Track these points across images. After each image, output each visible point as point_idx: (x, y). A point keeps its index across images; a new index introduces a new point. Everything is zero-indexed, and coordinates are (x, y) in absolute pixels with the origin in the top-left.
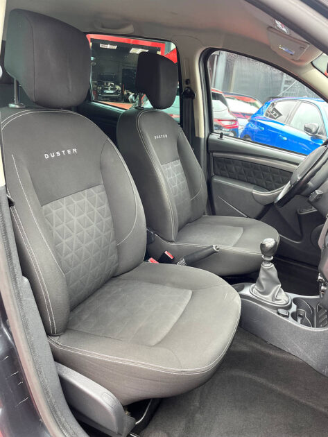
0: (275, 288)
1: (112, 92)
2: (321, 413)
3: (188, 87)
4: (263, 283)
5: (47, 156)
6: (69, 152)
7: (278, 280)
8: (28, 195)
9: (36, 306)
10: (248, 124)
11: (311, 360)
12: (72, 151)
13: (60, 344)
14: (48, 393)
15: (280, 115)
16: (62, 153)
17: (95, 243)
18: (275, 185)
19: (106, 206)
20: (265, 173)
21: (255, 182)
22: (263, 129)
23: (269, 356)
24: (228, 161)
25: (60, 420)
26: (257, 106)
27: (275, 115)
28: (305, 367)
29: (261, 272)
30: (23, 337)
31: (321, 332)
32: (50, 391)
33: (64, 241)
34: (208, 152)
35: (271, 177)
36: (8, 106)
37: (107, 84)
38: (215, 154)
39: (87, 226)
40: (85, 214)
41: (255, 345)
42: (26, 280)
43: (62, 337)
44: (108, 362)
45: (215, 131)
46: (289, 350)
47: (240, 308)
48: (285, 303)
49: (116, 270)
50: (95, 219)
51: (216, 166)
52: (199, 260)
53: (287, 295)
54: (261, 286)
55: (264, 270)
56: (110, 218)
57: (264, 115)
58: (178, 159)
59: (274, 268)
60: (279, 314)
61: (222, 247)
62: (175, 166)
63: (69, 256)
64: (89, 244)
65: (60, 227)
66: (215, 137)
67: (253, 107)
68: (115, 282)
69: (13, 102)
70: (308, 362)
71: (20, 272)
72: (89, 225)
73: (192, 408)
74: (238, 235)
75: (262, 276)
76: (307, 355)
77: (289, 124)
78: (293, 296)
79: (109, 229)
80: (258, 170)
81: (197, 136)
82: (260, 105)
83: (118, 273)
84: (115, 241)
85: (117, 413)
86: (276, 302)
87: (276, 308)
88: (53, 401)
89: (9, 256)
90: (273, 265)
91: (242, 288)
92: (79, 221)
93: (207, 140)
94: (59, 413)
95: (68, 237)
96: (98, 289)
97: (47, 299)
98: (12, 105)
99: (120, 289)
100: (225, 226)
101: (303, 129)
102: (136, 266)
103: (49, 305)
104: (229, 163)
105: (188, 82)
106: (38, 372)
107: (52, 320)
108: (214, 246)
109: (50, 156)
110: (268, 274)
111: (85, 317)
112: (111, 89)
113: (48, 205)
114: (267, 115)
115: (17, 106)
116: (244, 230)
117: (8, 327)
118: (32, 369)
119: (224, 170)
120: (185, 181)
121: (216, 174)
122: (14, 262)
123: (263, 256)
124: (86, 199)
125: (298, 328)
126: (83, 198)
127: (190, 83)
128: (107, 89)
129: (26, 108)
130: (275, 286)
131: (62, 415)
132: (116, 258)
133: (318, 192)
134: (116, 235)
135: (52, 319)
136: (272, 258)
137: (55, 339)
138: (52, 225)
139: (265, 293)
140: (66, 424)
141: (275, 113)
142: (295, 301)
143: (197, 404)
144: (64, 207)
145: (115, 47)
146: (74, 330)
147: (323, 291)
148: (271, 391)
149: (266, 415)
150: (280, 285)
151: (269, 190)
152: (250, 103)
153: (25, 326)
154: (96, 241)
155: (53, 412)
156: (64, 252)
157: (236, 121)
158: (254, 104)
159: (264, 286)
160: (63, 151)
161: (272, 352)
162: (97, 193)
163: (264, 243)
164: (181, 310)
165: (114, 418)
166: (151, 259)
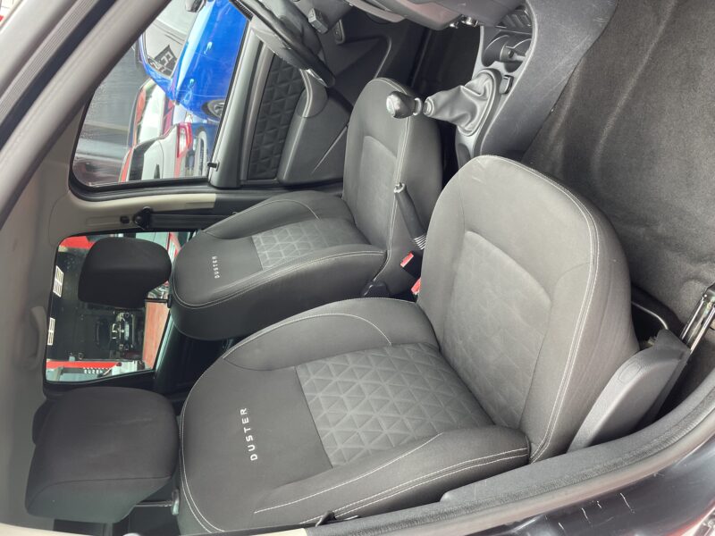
0: (466, 95)
1: (127, 327)
2: (666, 31)
3: (134, 219)
4: (457, 114)
5: (254, 457)
6: (246, 421)
7: (454, 90)
8: (317, 490)
9: (486, 481)
10: (184, 105)
11: (582, 44)
12: (245, 417)
13: (542, 442)
14: (615, 465)
15: (168, 49)
16: (248, 433)
17: (388, 381)
18: (296, 79)
19: (330, 363)
20: (276, 95)
21: (290, 112)
22: (192, 80)
23: (572, 112)
24: (255, 155)
25: (656, 447)
26: (152, 88)
27: (168, 57)
28: (592, 54)
29: (439, 117)
30: (531, 501)
31: (539, 28)
32: (613, 461)
33: (386, 431)
34: (240, 187)
35: (284, 85)
36: (175, 517)
37: (114, 335)
38: (243, 176)
39: (362, 393)
40: (343, 396)
41: (554, 132)
42: (446, 496)
43: (533, 439)
44: (574, 373)
45: (204, 174)
46: (564, 78)
47: (496, 158)
48: (489, 81)
49: (430, 347)
50: (350, 380)
51: (264, 174)
52: (418, 215)
53: (478, 76)
54: (461, 118)
55: (437, 112)
56: (349, 357)
57: (169, 78)
58: (252, 239)
59: (434, 96)
60: (507, 92)
61: (397, 177)
62: (263, 244)
63: (408, 424)
64: (390, 392)
65: (363, 437)
66: (214, 176)
67: (153, 94)
68: (448, 349)
69: (170, 509)
70: (585, 49)
71: (435, 505)
72: (360, 390)
73: (647, 239)
74: (377, 147)
75: (445, 116)
76: (574, 50)
77: (185, 36)
78: (479, 65)
79: (367, 358)
80: (270, 106)
81: (212, 206)
82: (150, 83)
83: (435, 344)
84: (385, 348)
85: (649, 360)
86: (488, 95)
87: (498, 95)
88: (627, 456)
89: (411, 523)
90: (429, 98)
91: (464, 147)
92: (354, 407)
93: (220, 188)
94: (646, 448)
95: (379, 426)
96: (459, 377)
97: (476, 463)
98: (175, 510)
99: (460, 342)
100: (362, 165)
101: (194, 14)
102: (423, 314)
103: (485, 461)
104: (258, 153)
105: (124, 220)
106: (584, 479)
107: (508, 455)
108: (395, 191)
109: (253, 453)
110: (444, 106)
111: (502, 400)
112: (123, 328)
113: (330, 455)
114: (168, 73)
115: (177, 502)
116: (368, 135)
117: (516, 524)
118: (579, 488)
119: (269, 162)
120: (287, 228)
121: (276, 176)
122: (419, 516)
123: (415, 114)
124: (320, 395)
125: (531, 62)
126: (318, 399)
127: (126, 217)
128: (123, 334)
129: (179, 487)
130: (463, 95)
131: (649, 443)
132: (411, 347)
133: (312, 18)
134: (375, 348)
135: (505, 454)
136: (417, 99)
137: (535, 449)
138: (360, 449)
139: (473, 112)
140: (663, 438)
141: (164, 58)
142: (487, 62)
143: (642, 230)
144: (333, 430)
145: (52, 320)
146: (522, 417)
147: (474, 22)
148: (628, 108)
149: (665, 120)
150: (462, 87)
151: (304, 88)
152: (147, 98)
153: (516, 498)
154: (385, 381)
155: (643, 457)
156: (403, 432)
157: (179, 127)
158: (149, 92)
159: (462, 113)
160: (245, 430)
161: (567, 105)
162: (309, 376)
163: (394, 113)
164: (496, 251)
165: (658, 366)
166: (413, 290)
